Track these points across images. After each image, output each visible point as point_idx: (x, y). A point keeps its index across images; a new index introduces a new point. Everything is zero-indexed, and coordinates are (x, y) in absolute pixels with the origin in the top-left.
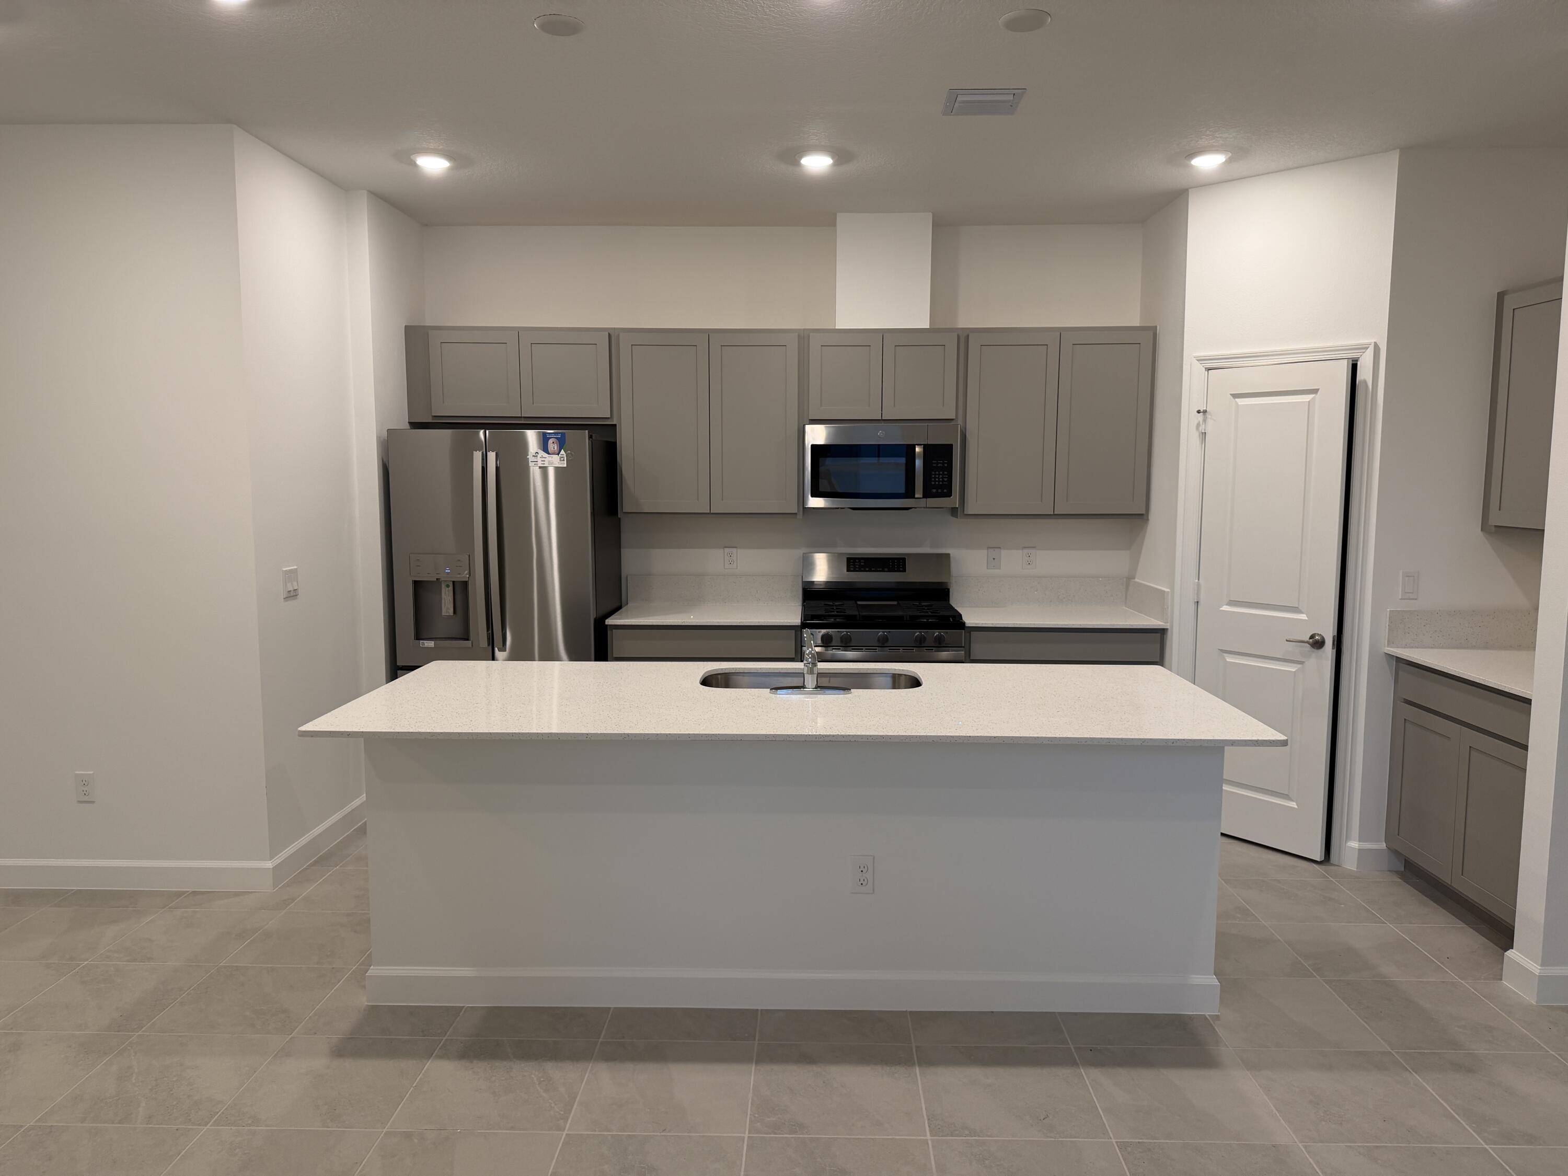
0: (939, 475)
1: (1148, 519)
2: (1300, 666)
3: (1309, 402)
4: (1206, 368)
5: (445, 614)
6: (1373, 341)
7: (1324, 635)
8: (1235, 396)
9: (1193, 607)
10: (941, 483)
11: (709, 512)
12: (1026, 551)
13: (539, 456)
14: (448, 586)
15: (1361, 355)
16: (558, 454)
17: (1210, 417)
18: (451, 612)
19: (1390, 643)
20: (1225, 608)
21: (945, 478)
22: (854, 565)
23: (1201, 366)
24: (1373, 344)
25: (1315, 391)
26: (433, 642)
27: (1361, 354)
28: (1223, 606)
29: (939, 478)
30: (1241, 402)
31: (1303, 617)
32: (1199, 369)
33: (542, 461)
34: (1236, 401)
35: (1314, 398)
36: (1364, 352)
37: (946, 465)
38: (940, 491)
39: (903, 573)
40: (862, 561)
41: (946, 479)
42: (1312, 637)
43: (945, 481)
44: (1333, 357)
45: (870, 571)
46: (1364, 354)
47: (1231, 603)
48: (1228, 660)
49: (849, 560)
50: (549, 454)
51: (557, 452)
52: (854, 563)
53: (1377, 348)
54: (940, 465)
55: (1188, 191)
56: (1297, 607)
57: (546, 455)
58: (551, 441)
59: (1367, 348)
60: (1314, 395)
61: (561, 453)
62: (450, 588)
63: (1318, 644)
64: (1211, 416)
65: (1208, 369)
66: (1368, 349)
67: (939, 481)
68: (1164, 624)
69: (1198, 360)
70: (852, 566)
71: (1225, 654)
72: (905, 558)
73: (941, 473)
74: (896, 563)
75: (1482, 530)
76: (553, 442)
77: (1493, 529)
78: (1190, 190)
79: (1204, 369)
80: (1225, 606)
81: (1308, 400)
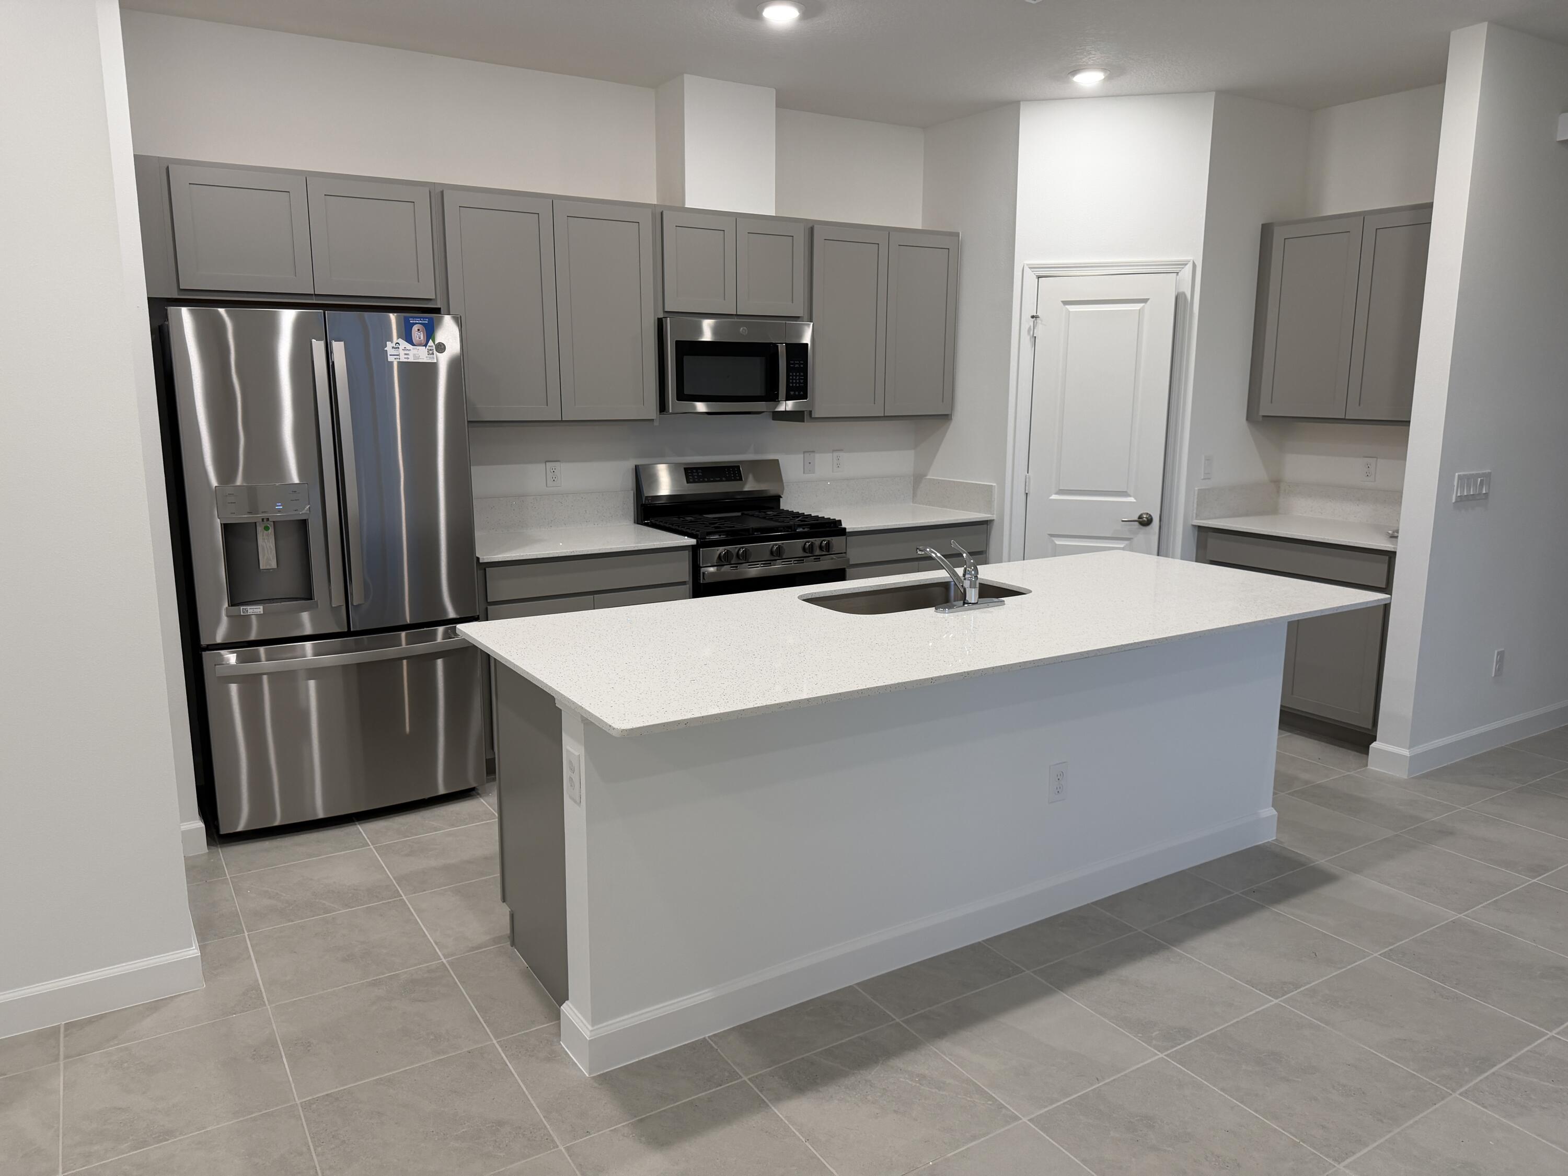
0: (796, 376)
1: (951, 419)
2: (1127, 542)
3: (1140, 310)
4: (1037, 276)
5: (265, 568)
6: (1192, 258)
7: (1152, 515)
8: (1066, 303)
9: (1024, 497)
10: (798, 385)
11: (560, 419)
12: (836, 454)
13: (401, 347)
14: (266, 528)
15: (1180, 271)
16: (426, 345)
17: (1040, 322)
18: (274, 565)
19: (1197, 516)
20: (1054, 497)
21: (802, 379)
22: (693, 476)
23: (1032, 273)
24: (1192, 261)
25: (1145, 301)
26: (261, 607)
27: (1180, 269)
28: (1052, 495)
29: (796, 380)
30: (1072, 308)
31: (1132, 499)
32: (1030, 277)
33: (406, 354)
34: (1066, 308)
35: (1144, 306)
36: (1183, 268)
37: (802, 366)
38: (797, 393)
39: (740, 482)
40: (699, 471)
41: (802, 381)
42: (1140, 517)
43: (801, 383)
44: (1162, 270)
45: (709, 481)
46: (1183, 270)
47: (1061, 492)
48: (1057, 543)
49: (686, 469)
50: (413, 345)
51: (424, 342)
52: (692, 473)
53: (1194, 266)
54: (797, 366)
55: (1020, 104)
56: (1126, 492)
57: (409, 346)
58: (415, 328)
59: (1186, 264)
60: (1143, 304)
61: (429, 344)
62: (270, 531)
63: (1145, 522)
64: (1042, 321)
65: (1039, 277)
66: (1188, 266)
67: (796, 383)
68: (991, 516)
69: (1030, 268)
70: (691, 477)
71: (1053, 539)
72: (739, 466)
73: (798, 374)
74: (731, 472)
75: (1247, 419)
76: (419, 330)
77: (1261, 419)
78: (1021, 102)
79: (1035, 276)
80: (1054, 496)
81: (1139, 308)
